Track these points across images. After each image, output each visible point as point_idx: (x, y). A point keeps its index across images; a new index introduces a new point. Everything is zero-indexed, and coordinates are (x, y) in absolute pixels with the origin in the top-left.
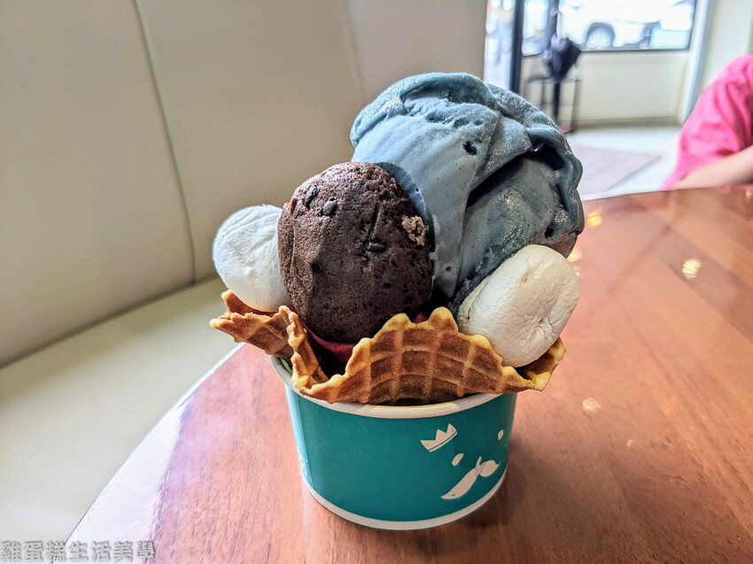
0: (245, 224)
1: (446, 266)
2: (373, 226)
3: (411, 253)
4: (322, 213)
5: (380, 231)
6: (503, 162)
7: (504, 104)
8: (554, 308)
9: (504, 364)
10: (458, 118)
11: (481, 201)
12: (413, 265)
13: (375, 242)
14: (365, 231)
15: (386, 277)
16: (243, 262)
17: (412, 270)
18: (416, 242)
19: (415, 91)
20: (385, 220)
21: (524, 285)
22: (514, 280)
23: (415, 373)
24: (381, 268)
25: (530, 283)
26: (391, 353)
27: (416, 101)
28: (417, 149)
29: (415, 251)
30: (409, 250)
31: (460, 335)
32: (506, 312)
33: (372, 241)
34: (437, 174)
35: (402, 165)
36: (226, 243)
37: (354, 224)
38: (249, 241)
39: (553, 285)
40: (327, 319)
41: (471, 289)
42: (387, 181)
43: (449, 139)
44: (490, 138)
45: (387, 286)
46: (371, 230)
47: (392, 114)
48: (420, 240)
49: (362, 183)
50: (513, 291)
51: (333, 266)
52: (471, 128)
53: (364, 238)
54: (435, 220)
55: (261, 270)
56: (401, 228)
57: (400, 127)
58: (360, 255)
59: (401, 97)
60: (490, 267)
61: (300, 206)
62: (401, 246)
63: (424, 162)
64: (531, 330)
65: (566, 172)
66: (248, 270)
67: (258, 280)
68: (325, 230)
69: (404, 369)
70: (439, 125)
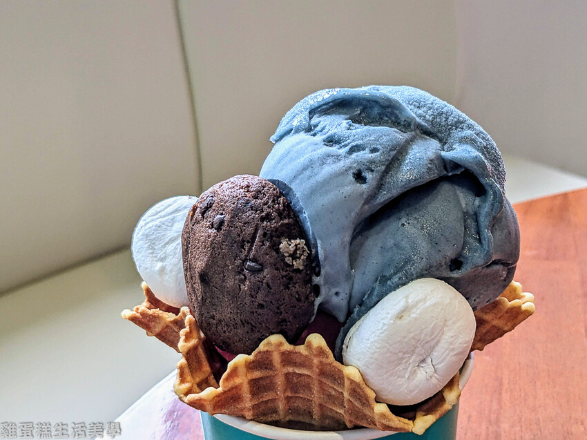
0: (164, 216)
1: (334, 290)
2: (252, 246)
3: (286, 276)
4: (212, 226)
5: (257, 251)
6: (395, 192)
7: (427, 121)
8: (436, 349)
9: (378, 400)
10: (354, 144)
11: (378, 228)
12: (288, 288)
13: (253, 262)
14: (245, 249)
15: (260, 298)
16: (156, 257)
17: (286, 293)
18: (293, 265)
19: (325, 107)
20: (263, 242)
21: (399, 322)
22: (389, 316)
23: (301, 396)
24: (255, 289)
25: (406, 320)
26: (271, 373)
27: (322, 119)
28: (307, 173)
29: (292, 274)
30: (284, 273)
31: (337, 364)
32: (377, 348)
33: (250, 260)
34: (323, 200)
35: (293, 186)
36: (143, 235)
37: (235, 242)
38: (163, 235)
39: (432, 325)
40: (214, 328)
41: (360, 317)
42: (273, 201)
43: (341, 164)
44: (384, 167)
45: (261, 306)
46: (250, 249)
47: (297, 131)
48: (298, 264)
49: (247, 202)
50: (385, 328)
51: (216, 279)
52: (365, 155)
53: (243, 256)
54: (319, 245)
55: (171, 267)
56: (278, 251)
57: (299, 147)
58: (240, 273)
59: (310, 113)
60: (374, 298)
61: (198, 214)
62: (277, 269)
63: (311, 187)
64: (409, 369)
65: (485, 201)
66: (160, 264)
67: (167, 277)
68: (212, 243)
69: (289, 390)
70: (334, 149)
